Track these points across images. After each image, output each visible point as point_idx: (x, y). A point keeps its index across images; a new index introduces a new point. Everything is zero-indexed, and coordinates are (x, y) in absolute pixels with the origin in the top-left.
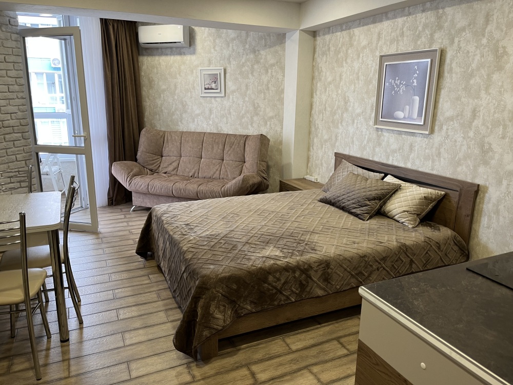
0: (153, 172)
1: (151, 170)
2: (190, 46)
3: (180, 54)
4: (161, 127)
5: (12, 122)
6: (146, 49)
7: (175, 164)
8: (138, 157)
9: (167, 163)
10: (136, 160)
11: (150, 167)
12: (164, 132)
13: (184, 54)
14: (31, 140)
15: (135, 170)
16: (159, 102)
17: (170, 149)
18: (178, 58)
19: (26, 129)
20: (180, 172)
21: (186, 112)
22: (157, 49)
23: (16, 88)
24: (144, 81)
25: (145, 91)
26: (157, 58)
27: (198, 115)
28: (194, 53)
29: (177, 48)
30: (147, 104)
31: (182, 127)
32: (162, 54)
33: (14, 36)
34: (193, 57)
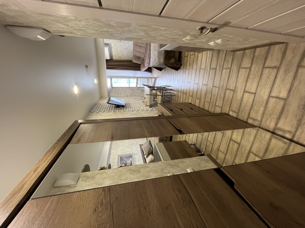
0: (144, 60)
1: (143, 61)
2: (109, 45)
3: (111, 48)
4: (132, 56)
5: (131, 91)
6: (111, 57)
7: (142, 54)
8: (139, 64)
9: (142, 56)
10: (140, 64)
11: (143, 60)
12: (133, 55)
13: (111, 47)
14: (135, 88)
15: (143, 65)
16: (125, 55)
17: (138, 55)
18: (113, 49)
19: (132, 89)
20: (144, 53)
21: (127, 48)
22: (111, 54)
23: (124, 90)
24: (119, 59)
25: (122, 59)
26: (113, 55)
27: (128, 45)
28: (111, 44)
29: (110, 49)
30: (126, 59)
31: (132, 50)
32: (112, 53)
33: (113, 89)
34: (112, 44)
